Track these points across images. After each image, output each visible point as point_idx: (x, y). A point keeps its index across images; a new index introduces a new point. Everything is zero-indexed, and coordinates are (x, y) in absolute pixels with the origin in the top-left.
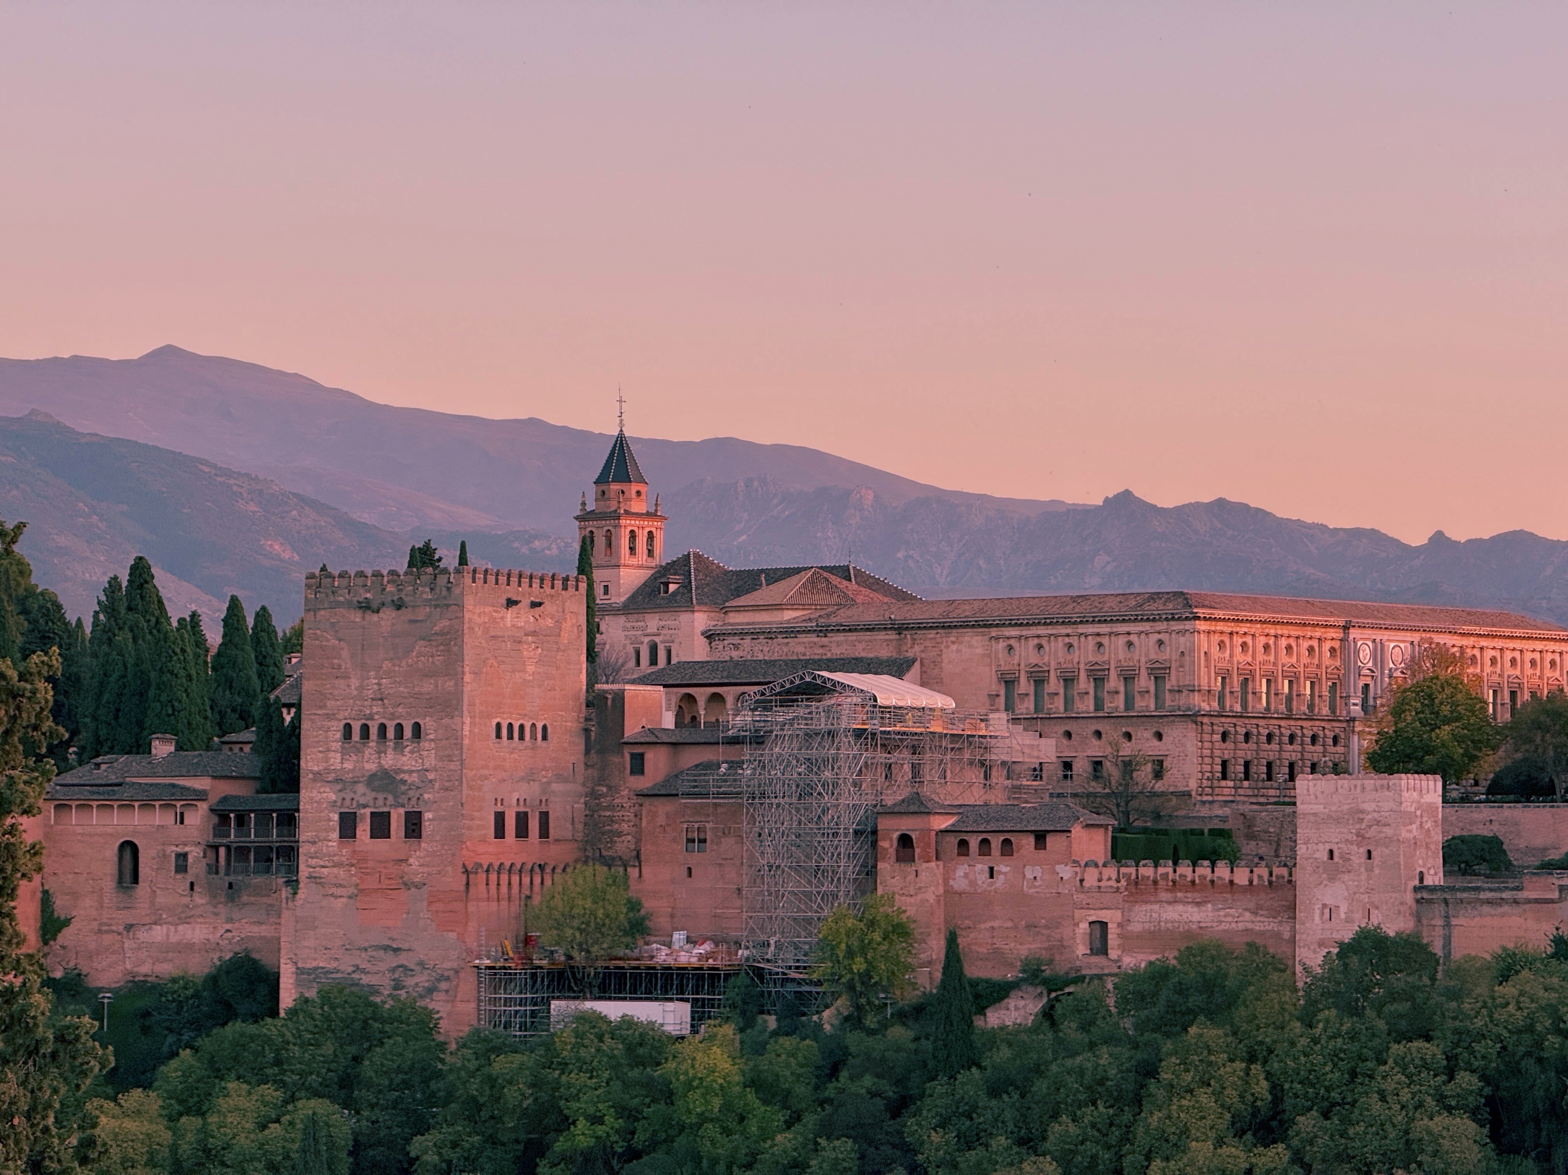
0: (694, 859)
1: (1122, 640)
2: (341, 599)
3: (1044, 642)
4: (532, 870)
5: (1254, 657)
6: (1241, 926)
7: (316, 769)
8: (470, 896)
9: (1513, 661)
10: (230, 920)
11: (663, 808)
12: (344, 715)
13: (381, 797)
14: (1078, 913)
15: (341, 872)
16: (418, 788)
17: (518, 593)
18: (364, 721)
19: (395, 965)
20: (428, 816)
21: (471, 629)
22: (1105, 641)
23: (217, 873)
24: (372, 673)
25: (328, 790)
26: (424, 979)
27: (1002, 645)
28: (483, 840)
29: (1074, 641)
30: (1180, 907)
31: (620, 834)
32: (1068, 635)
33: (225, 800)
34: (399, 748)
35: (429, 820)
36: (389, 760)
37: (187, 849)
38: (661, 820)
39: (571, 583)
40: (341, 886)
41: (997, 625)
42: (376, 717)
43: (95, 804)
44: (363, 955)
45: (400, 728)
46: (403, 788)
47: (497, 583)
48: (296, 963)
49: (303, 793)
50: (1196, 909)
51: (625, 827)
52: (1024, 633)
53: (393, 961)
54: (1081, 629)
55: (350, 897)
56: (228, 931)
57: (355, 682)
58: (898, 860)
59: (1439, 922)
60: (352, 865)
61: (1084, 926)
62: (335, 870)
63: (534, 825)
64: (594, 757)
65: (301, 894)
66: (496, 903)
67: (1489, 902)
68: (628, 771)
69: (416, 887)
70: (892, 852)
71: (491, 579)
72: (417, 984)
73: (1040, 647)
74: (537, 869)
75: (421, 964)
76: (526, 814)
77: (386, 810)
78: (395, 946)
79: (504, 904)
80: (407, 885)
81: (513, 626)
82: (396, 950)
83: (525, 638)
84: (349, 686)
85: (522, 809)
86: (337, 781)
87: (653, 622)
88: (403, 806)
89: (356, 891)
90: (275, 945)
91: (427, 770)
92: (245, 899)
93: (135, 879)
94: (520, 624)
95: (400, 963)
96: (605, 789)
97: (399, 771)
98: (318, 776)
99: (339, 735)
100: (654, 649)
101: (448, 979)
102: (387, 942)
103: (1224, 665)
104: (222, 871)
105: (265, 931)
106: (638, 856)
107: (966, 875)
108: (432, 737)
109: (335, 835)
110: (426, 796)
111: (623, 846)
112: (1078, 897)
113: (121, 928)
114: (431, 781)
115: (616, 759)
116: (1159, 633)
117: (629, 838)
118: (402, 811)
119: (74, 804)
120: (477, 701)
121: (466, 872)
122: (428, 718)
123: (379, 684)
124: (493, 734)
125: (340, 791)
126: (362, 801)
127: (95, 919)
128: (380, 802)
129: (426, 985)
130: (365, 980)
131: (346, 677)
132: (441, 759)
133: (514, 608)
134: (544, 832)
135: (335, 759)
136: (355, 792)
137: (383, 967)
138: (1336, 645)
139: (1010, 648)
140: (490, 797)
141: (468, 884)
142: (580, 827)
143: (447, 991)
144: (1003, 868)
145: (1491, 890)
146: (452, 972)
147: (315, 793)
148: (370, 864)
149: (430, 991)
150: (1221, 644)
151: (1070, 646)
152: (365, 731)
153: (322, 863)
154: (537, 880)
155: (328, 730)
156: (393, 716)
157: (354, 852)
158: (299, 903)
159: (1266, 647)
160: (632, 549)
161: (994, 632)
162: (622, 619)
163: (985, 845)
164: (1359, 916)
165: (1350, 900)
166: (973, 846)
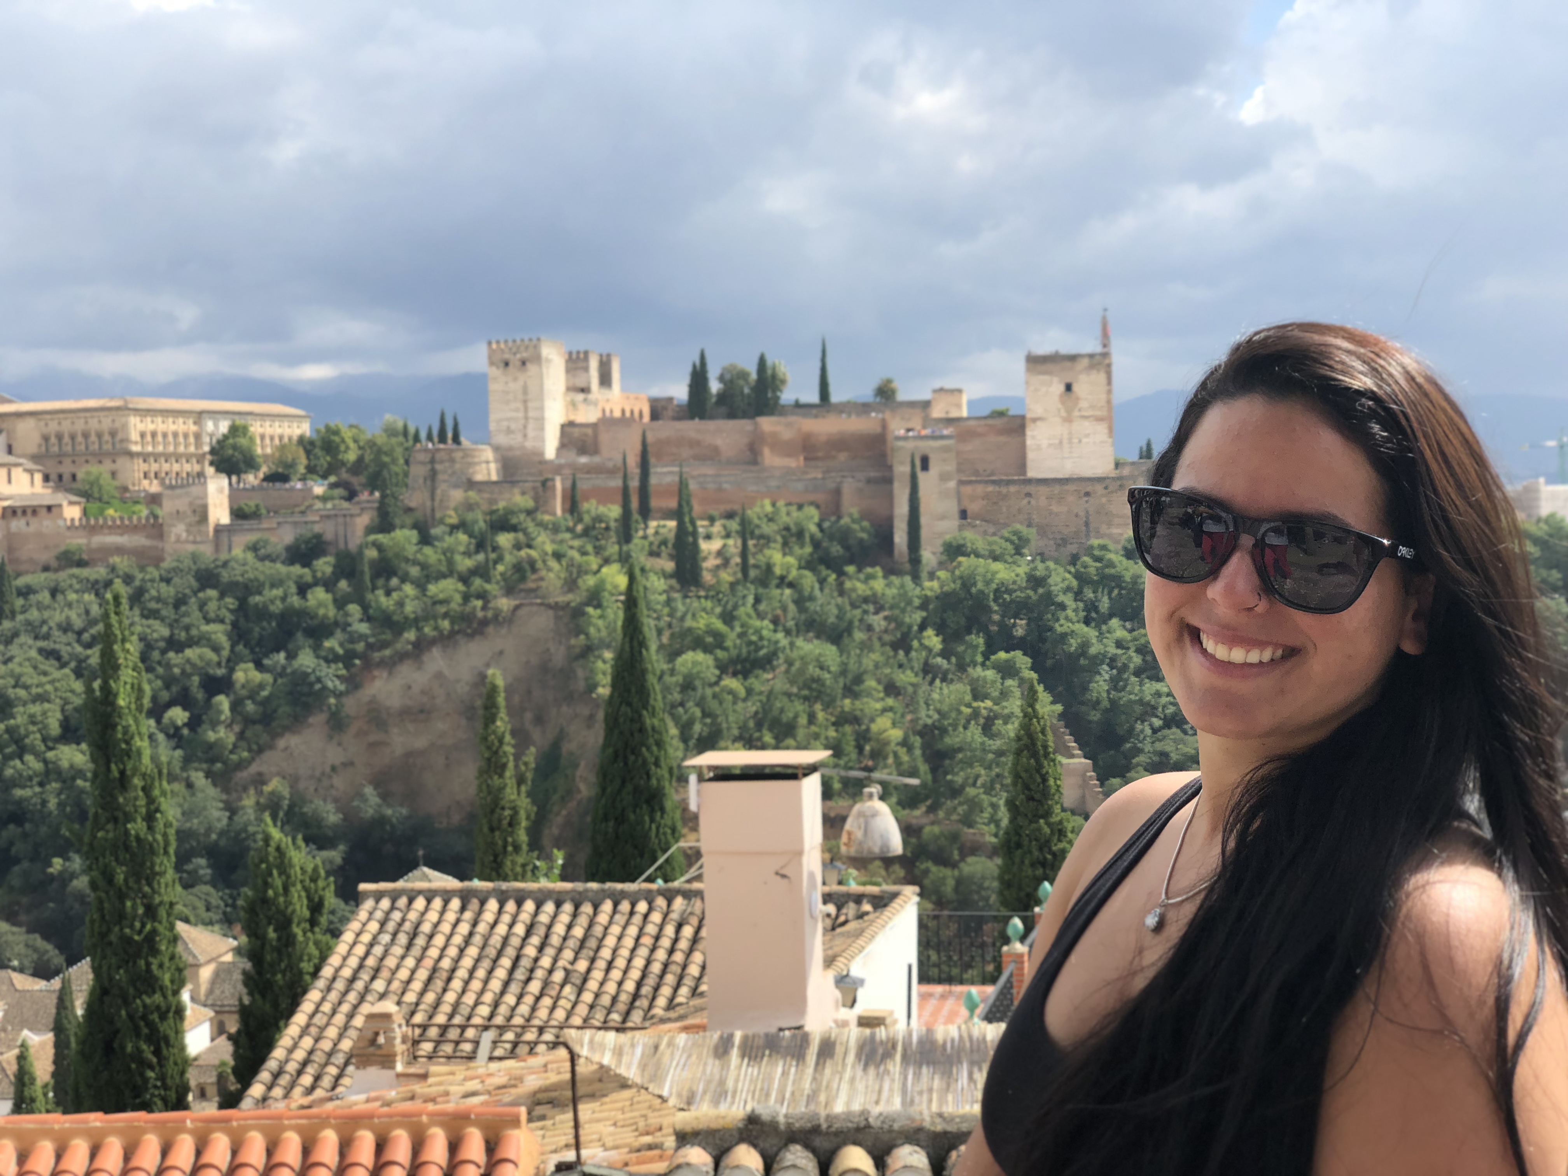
1: (96, 420)
6: (140, 544)
9: (280, 426)
14: (68, 541)
27: (42, 423)
30: (113, 537)
41: (40, 414)
50: (120, 537)
52: (53, 417)
59: (226, 539)
67: (250, 529)
103: (143, 430)
107: (17, 525)
112: (68, 534)
116: (113, 416)
138: (196, 420)
139: (46, 424)
144: (33, 522)
145: (248, 524)
159: (163, 422)
163: (24, 512)
164: (191, 538)
165: (188, 531)
166: (19, 512)
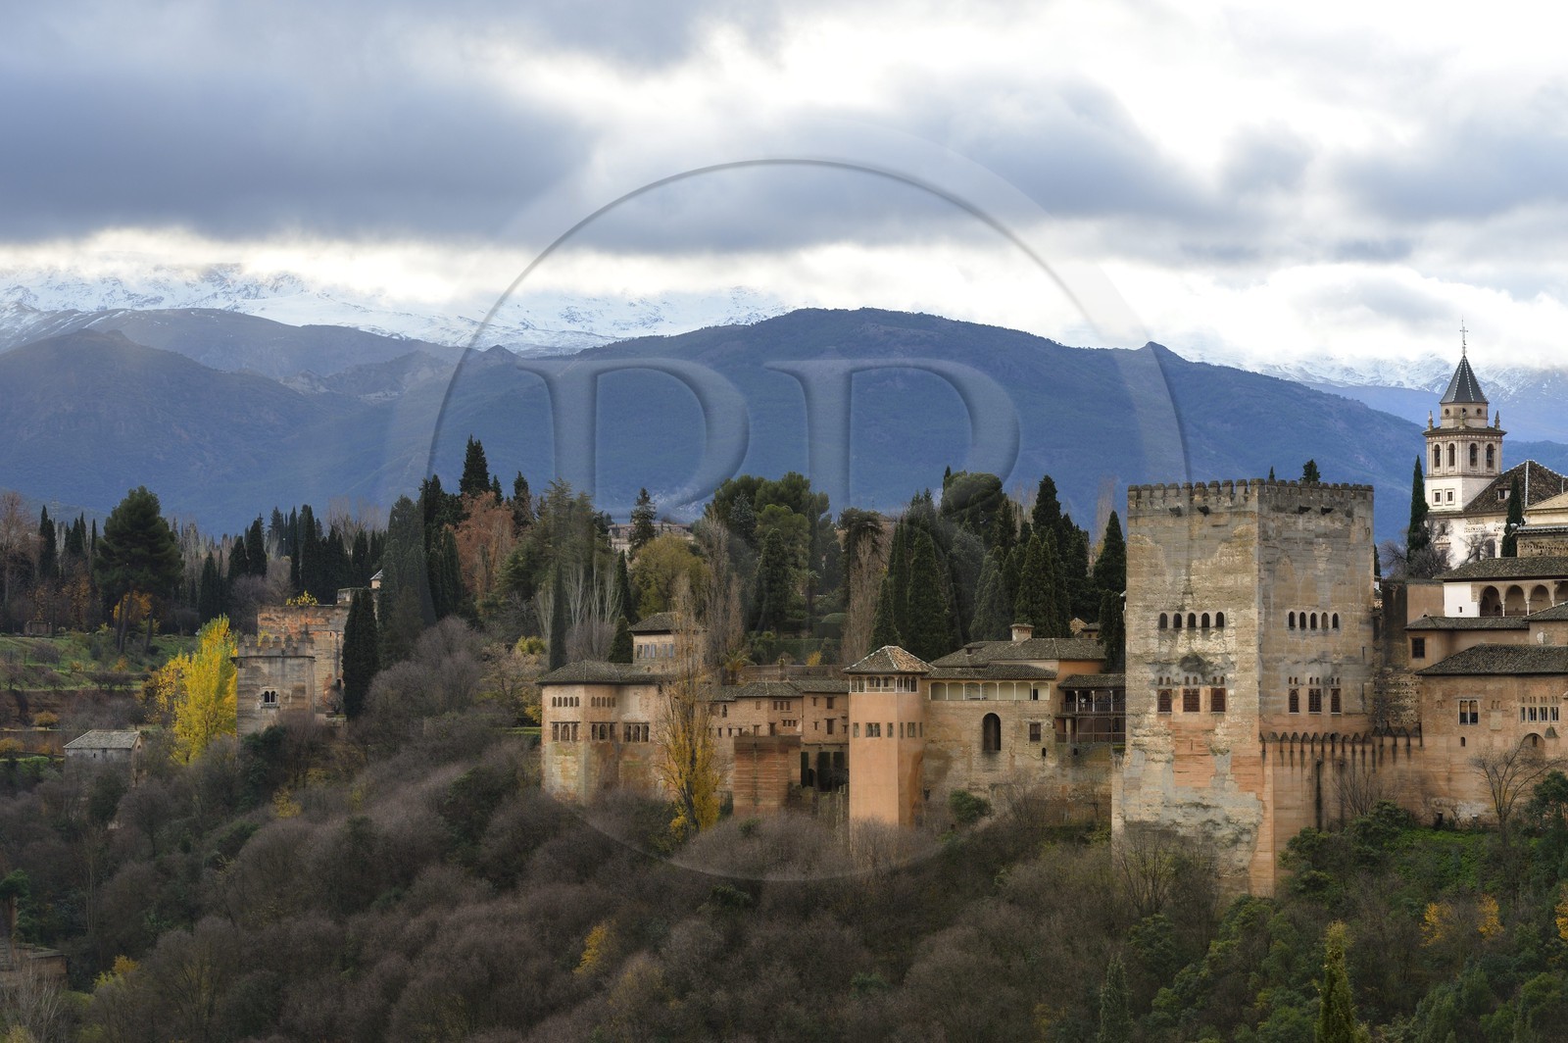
0: (1467, 730)
2: (1158, 507)
4: (1323, 741)
7: (1138, 652)
8: (1266, 762)
10: (1075, 781)
11: (1439, 689)
12: (1161, 607)
13: (1191, 676)
15: (1160, 741)
16: (1222, 669)
17: (1309, 501)
18: (1176, 612)
19: (1204, 820)
20: (1230, 692)
21: (1265, 532)
23: (1065, 741)
24: (1183, 571)
25: (1148, 670)
26: (1228, 832)
28: (1278, 713)
31: (1404, 709)
33: (1071, 678)
34: (1206, 634)
35: (1231, 696)
36: (1199, 644)
37: (1040, 721)
38: (1438, 696)
40: (1161, 752)
42: (1187, 608)
43: (964, 682)
44: (1179, 811)
45: (1206, 618)
46: (1210, 668)
47: (1290, 493)
48: (1125, 818)
49: (1128, 672)
51: (1408, 702)
53: (1203, 816)
55: (1167, 762)
56: (1074, 790)
57: (1169, 579)
60: (1169, 735)
62: (1155, 739)
63: (1326, 701)
64: (1381, 642)
65: (1128, 759)
66: (1289, 768)
68: (1411, 654)
69: (1222, 753)
71: (1284, 489)
72: (1223, 837)
74: (1328, 738)
75: (1228, 820)
76: (1318, 691)
77: (1196, 687)
78: (1205, 804)
79: (1297, 769)
80: (1215, 752)
81: (1305, 529)
82: (1206, 807)
83: (1315, 540)
84: (1164, 581)
85: (1315, 686)
86: (1155, 663)
87: (1490, 526)
88: (1209, 684)
89: (1172, 757)
91: (1229, 654)
92: (1088, 763)
93: (998, 747)
94: (1311, 528)
95: (1209, 818)
96: (1391, 670)
97: (1206, 654)
98: (1139, 658)
99: (1156, 624)
101: (1249, 832)
102: (1198, 800)
104: (1069, 739)
106: (1420, 729)
108: (1233, 625)
109: (1154, 709)
111: (1408, 718)
113: (987, 787)
114: (1232, 663)
115: (1401, 644)
117: (1412, 712)
118: (1209, 688)
119: (947, 683)
120: (1272, 595)
121: (1263, 740)
122: (1229, 609)
123: (1189, 580)
124: (1287, 623)
125: (1158, 671)
126: (1176, 680)
127: (966, 780)
128: (1191, 681)
129: (1231, 837)
130: (1181, 832)
131: (1162, 574)
132: (1241, 643)
133: (1306, 515)
134: (1336, 706)
135: (1154, 644)
136: (1170, 672)
137: (1194, 821)
140: (1284, 677)
141: (1264, 751)
142: (1370, 702)
143: (1248, 843)
146: (1252, 826)
147: (1137, 674)
148: (1184, 733)
149: (1235, 841)
152: (1178, 620)
153: (1144, 732)
154: (1328, 748)
155: (1148, 619)
156: (1201, 608)
157: (1170, 723)
158: (1126, 766)
160: (1473, 461)
162: (1465, 521)
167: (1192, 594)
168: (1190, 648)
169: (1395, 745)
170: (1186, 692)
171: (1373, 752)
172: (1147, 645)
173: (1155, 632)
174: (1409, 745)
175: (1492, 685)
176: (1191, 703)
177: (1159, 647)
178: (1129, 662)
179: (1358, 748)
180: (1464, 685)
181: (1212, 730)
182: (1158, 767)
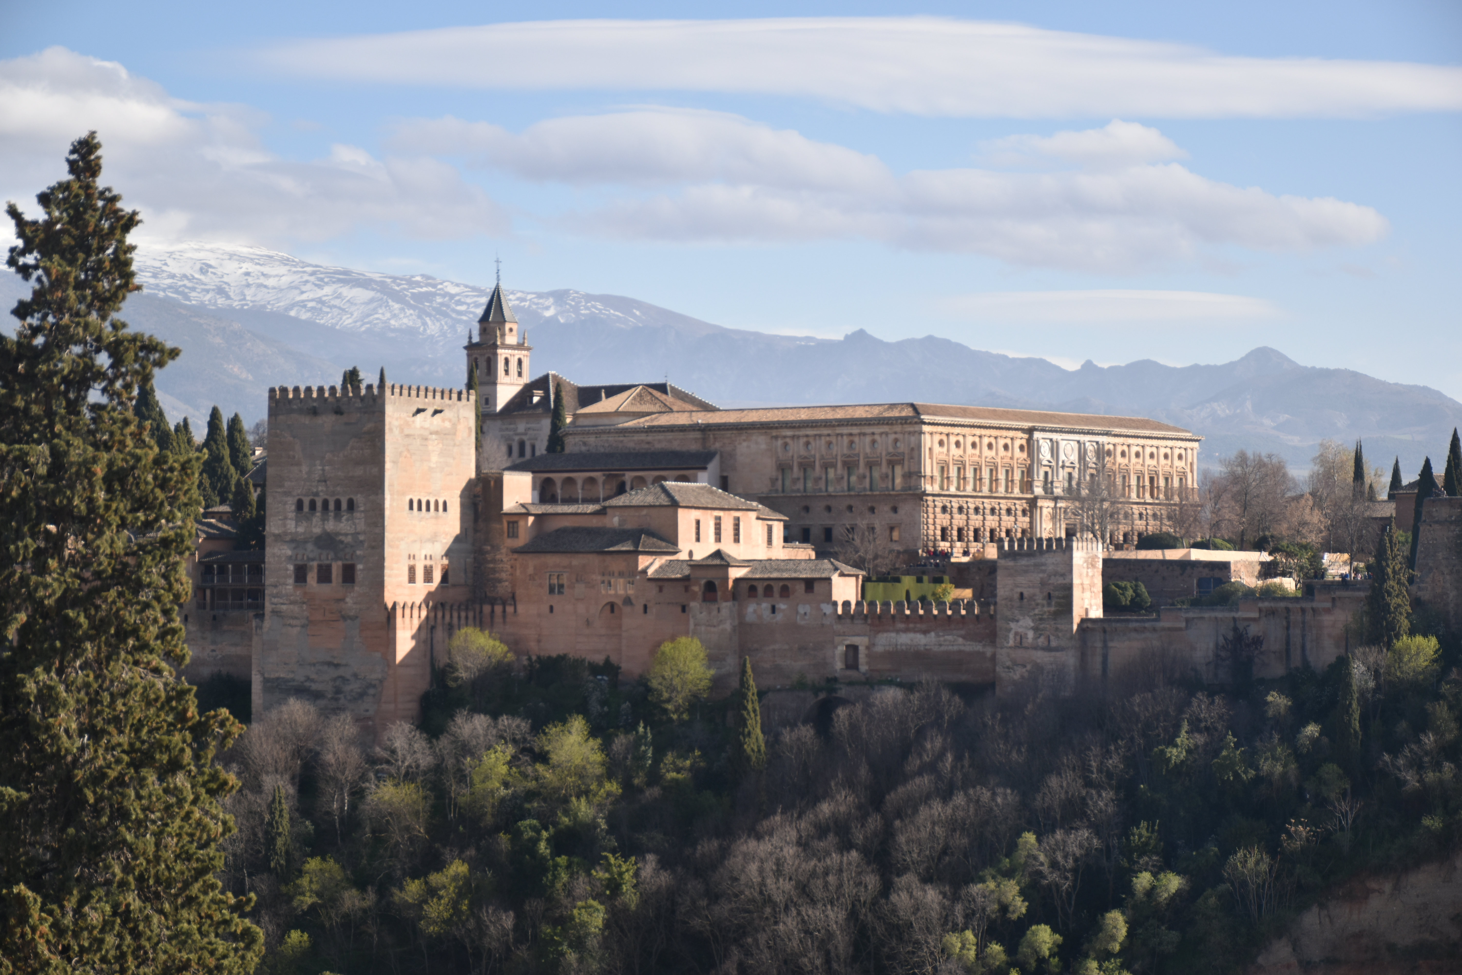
0: (555, 600)
1: (868, 439)
2: (295, 407)
3: (811, 440)
4: (436, 608)
5: (965, 451)
6: (955, 648)
7: (277, 532)
8: (391, 626)
9: (1152, 456)
10: (214, 642)
11: (532, 562)
12: (298, 493)
13: (325, 553)
14: (837, 639)
15: (296, 608)
16: (352, 546)
17: (425, 403)
18: (311, 497)
19: (335, 676)
20: (360, 567)
21: (391, 430)
22: (856, 439)
23: (204, 608)
24: (318, 462)
25: (285, 548)
26: (356, 687)
27: (780, 442)
28: (400, 585)
29: (833, 439)
30: (911, 635)
31: (500, 581)
32: (829, 435)
33: (209, 554)
34: (338, 517)
35: (360, 570)
36: (331, 526)
38: (530, 570)
39: (464, 395)
40: (296, 618)
41: (776, 428)
42: (321, 494)
44: (312, 669)
45: (338, 504)
46: (341, 546)
47: (409, 395)
48: (263, 675)
49: (268, 551)
50: (922, 636)
51: (504, 575)
52: (797, 433)
53: (333, 673)
54: (839, 430)
55: (303, 626)
56: (213, 651)
57: (305, 469)
58: (705, 600)
59: (1099, 644)
60: (304, 603)
61: (842, 649)
62: (292, 607)
63: (437, 574)
64: (480, 524)
65: (267, 624)
66: (409, 631)
67: (1136, 630)
68: (505, 534)
69: (351, 619)
70: (700, 595)
71: (405, 392)
72: (352, 691)
73: (807, 444)
74: (439, 606)
75: (355, 675)
76: (431, 567)
77: (328, 563)
78: (336, 663)
80: (345, 618)
81: (421, 427)
82: (337, 666)
83: (429, 437)
84: (301, 471)
85: (428, 563)
86: (293, 541)
87: (521, 426)
88: (341, 559)
89: (306, 622)
90: (247, 661)
91: (358, 533)
92: (225, 627)
94: (425, 427)
95: (339, 675)
96: (489, 548)
97: (338, 534)
98: (278, 538)
99: (293, 507)
100: (522, 445)
101: (374, 686)
102: (329, 660)
103: (943, 457)
104: (208, 607)
105: (239, 650)
106: (513, 598)
107: (755, 611)
108: (362, 509)
109: (291, 581)
110: (358, 553)
111: (503, 589)
112: (838, 627)
114: (361, 541)
115: (498, 526)
116: (896, 433)
117: (507, 583)
118: (340, 563)
120: (396, 483)
121: (388, 608)
122: (359, 496)
123: (323, 470)
124: (407, 507)
125: (295, 549)
126: (311, 556)
128: (323, 557)
129: (359, 691)
130: (314, 687)
131: (299, 465)
132: (367, 525)
133: (422, 415)
134: (445, 579)
135: (291, 525)
136: (305, 550)
137: (326, 677)
138: (1024, 442)
139: (786, 445)
140: (405, 554)
141: (388, 618)
142: (471, 575)
143: (374, 695)
144: (782, 606)
145: (1137, 621)
146: (377, 682)
147: (276, 550)
148: (317, 602)
149: (362, 695)
150: (941, 443)
151: (829, 444)
152: (313, 504)
153: (282, 602)
154: (440, 614)
155: (285, 503)
156: (333, 494)
157: (305, 593)
158: (265, 630)
159: (974, 445)
160: (507, 372)
161: (774, 433)
162: (499, 423)
163: (768, 591)
164: (1041, 641)
165: (1035, 629)
166: (760, 590)
167: (325, 481)
168: (324, 528)
169: (493, 611)
170: (320, 566)
171: (474, 617)
172: (285, 525)
173: (292, 515)
174: (504, 611)
175: (577, 561)
176: (325, 575)
177: (296, 527)
178: (269, 540)
179: (463, 614)
180: (552, 560)
181: (342, 600)
182: (295, 631)
